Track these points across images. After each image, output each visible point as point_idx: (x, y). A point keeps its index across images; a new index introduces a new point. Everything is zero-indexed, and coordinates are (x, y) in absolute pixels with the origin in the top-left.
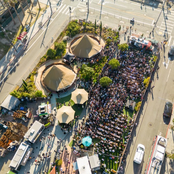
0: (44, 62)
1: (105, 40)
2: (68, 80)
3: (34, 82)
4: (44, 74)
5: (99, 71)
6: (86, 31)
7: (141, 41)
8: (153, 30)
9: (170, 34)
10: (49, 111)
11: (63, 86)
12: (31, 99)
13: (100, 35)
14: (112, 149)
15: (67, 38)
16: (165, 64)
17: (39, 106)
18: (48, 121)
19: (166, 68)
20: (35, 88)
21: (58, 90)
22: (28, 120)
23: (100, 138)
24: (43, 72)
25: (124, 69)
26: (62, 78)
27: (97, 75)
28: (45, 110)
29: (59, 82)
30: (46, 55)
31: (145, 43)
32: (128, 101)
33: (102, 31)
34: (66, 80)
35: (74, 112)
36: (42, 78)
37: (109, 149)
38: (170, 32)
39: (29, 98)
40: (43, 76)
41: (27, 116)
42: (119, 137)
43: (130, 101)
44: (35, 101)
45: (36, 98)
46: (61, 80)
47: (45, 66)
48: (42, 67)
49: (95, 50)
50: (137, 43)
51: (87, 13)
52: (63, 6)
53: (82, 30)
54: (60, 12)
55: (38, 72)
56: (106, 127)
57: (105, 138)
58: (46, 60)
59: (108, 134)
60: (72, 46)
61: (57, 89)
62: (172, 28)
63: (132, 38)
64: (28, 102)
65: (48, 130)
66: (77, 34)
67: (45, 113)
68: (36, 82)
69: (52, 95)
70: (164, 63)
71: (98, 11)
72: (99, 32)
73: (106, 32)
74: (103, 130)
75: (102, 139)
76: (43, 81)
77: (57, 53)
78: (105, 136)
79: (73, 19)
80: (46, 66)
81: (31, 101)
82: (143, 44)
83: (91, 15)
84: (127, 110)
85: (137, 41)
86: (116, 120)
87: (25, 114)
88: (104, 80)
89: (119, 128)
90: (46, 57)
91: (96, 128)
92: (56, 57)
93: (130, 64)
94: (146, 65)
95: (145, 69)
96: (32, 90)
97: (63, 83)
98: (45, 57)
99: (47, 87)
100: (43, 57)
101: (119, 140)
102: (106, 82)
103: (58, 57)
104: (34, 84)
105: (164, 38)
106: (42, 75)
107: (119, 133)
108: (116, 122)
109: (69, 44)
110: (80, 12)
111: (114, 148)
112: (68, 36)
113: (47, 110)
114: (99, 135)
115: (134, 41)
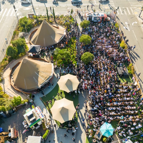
0: (7, 65)
1: (63, 26)
2: (46, 71)
3: (3, 91)
4: (12, 77)
5: (73, 52)
6: (39, 23)
7: (97, 15)
8: (100, 6)
9: (114, 6)
10: (40, 115)
11: (43, 79)
12: (7, 112)
13: (56, 23)
14: (137, 125)
15: (23, 34)
16: (126, 28)
17: (25, 116)
18: (44, 129)
19: (129, 31)
20: (7, 97)
21: (40, 86)
22: (15, 142)
23: (117, 118)
24: (11, 76)
25: (96, 43)
26: (39, 71)
27: (74, 56)
28: (35, 117)
29: (37, 77)
30: (5, 58)
31: (101, 15)
32: (118, 68)
33: (56, 19)
34: (44, 72)
35: (72, 102)
36: (12, 82)
37: (134, 127)
38: (113, 5)
39: (5, 112)
40: (12, 80)
41: (12, 137)
42: (135, 108)
43: (120, 68)
44: (15, 112)
45: (15, 108)
46: (38, 74)
47: (9, 69)
48: (6, 71)
49: (59, 34)
50: (95, 17)
51: (33, 10)
52: (4, 10)
53: (36, 23)
54: (3, 16)
55: (4, 78)
56: (115, 104)
57: (122, 116)
58: (9, 63)
59: (122, 111)
60: (32, 40)
61: (38, 85)
62: (112, 2)
63: (88, 15)
64: (5, 118)
65: (50, 141)
66: (32, 28)
67: (37, 120)
68: (6, 90)
69: (33, 96)
70: (124, 27)
71: (43, 6)
72: (53, 21)
73: (60, 19)
74: (114, 108)
75: (119, 119)
76: (15, 85)
77: (18, 50)
78: (119, 114)
79: (21, 17)
80: (12, 68)
81: (10, 115)
82: (100, 17)
83: (38, 10)
84: (122, 78)
85: (94, 16)
86: (119, 92)
87: (8, 135)
88: (86, 55)
89: (128, 99)
90: (8, 59)
91: (106, 110)
92: (20, 55)
93: (98, 37)
94: (113, 32)
95: (114, 36)
96: (4, 101)
97: (42, 76)
98: (5, 60)
99: (24, 90)
100: (3, 60)
101: (137, 111)
102: (89, 57)
103: (21, 55)
104: (4, 93)
105: (112, 10)
106: (10, 80)
107: (131, 103)
108: (120, 93)
109: (27, 40)
110: (25, 10)
111: (138, 123)
112: (24, 32)
113: (37, 116)
114: (113, 116)
115: (91, 17)
